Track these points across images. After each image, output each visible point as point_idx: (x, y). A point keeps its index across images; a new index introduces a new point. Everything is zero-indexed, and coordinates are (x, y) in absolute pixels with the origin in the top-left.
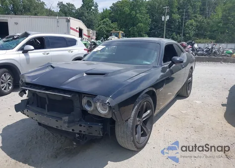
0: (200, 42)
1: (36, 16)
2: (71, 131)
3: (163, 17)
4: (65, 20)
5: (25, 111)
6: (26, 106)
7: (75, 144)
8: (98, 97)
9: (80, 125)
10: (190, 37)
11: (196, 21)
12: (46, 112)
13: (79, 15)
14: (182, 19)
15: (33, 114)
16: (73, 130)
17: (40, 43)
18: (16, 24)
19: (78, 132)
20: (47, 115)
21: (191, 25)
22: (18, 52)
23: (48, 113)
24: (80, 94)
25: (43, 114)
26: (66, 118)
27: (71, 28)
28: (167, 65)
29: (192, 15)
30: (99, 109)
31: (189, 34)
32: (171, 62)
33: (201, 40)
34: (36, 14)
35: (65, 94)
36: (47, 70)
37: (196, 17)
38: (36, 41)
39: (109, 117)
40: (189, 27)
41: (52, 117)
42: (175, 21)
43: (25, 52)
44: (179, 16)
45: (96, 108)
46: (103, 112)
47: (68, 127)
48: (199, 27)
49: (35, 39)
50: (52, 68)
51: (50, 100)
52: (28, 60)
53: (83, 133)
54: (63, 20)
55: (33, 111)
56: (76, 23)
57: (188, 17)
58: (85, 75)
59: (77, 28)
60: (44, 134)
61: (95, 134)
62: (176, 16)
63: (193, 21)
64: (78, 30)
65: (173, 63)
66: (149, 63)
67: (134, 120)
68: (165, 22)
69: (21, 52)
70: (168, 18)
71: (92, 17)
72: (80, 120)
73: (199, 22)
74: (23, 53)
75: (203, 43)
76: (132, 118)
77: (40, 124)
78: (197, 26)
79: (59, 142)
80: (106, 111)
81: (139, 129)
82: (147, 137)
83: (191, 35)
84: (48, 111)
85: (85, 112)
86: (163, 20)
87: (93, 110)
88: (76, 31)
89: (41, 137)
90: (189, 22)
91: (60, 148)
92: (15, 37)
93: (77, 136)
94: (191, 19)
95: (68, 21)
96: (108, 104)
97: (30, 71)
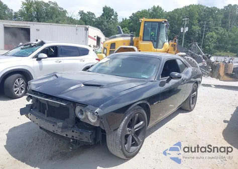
0: (220, 55)
1: (57, 24)
2: (65, 135)
3: (182, 29)
4: (84, 28)
5: (29, 115)
6: (30, 110)
7: (71, 148)
8: (88, 107)
9: (73, 131)
10: (210, 49)
11: (217, 33)
12: (45, 117)
13: (98, 24)
14: (202, 31)
15: (34, 118)
16: (66, 135)
17: (54, 52)
18: (38, 30)
19: (71, 137)
20: (46, 119)
21: (212, 37)
22: (32, 60)
23: (47, 118)
24: (75, 103)
25: (42, 119)
26: (60, 124)
27: (89, 37)
28: (165, 80)
29: (213, 28)
30: (90, 118)
31: (209, 46)
32: (169, 77)
33: (222, 53)
34: (57, 22)
35: (61, 102)
36: (52, 79)
37: (217, 29)
38: (50, 50)
39: (98, 125)
40: (209, 40)
41: (50, 122)
42: (195, 33)
43: (39, 59)
44: (199, 28)
45: (87, 116)
46: (92, 120)
47: (62, 132)
48: (220, 40)
49: (49, 47)
50: (56, 78)
51: (49, 106)
52: (41, 68)
53: (75, 138)
54: (82, 28)
55: (35, 115)
56: (94, 32)
57: (209, 29)
58: (83, 85)
59: (95, 37)
60: (45, 137)
61: (85, 140)
62: (196, 28)
63: (214, 33)
64: (96, 38)
65: (171, 78)
66: (147, 77)
67: (124, 129)
68: (184, 34)
69: (35, 59)
70: (187, 29)
71: (111, 26)
72: (73, 127)
73: (221, 35)
74: (37, 60)
75: (223, 56)
76: (121, 128)
77: (41, 128)
78: (218, 38)
79: (57, 146)
80: (95, 119)
81: (130, 139)
82: (139, 147)
83: (211, 48)
84: (47, 116)
85: (77, 119)
86: (182, 31)
87: (85, 119)
88: (94, 39)
89: (41, 140)
90: (209, 34)
91: (57, 151)
92: (32, 45)
93: (72, 140)
94: (212, 32)
95: (87, 29)
96: (96, 114)
97: (38, 78)
